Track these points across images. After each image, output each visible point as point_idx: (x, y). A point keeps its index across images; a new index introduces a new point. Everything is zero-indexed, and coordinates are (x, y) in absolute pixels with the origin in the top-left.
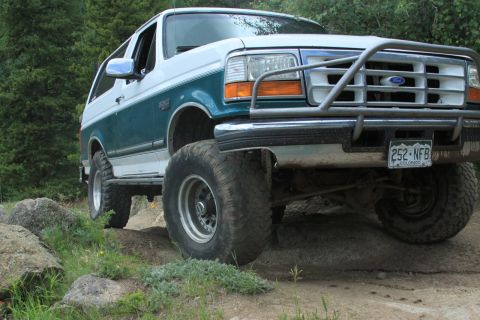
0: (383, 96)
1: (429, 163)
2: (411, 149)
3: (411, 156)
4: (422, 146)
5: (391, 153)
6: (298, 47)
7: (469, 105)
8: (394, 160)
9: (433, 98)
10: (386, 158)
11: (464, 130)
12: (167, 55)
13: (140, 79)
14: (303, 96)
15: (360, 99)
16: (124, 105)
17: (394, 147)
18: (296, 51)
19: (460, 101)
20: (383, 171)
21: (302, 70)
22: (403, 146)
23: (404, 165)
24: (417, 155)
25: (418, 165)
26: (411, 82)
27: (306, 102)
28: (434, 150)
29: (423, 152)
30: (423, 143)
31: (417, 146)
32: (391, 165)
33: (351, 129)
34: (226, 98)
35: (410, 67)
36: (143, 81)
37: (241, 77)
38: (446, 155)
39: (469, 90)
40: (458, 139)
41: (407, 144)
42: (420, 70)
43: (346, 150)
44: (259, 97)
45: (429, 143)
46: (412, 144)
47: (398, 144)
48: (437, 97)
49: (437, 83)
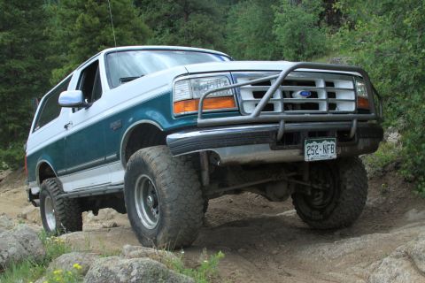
0: (294, 106)
1: (335, 156)
2: (321, 145)
3: (321, 151)
4: (328, 143)
5: (306, 149)
6: (230, 71)
7: (359, 110)
8: (308, 155)
9: (332, 106)
10: (303, 154)
11: (358, 129)
12: (112, 86)
13: (87, 107)
14: (236, 108)
15: (279, 109)
16: (72, 130)
17: (308, 144)
18: (228, 74)
19: (352, 108)
20: (302, 162)
21: (234, 88)
22: (315, 143)
23: (316, 158)
24: (325, 150)
25: (327, 158)
27: (239, 112)
28: (338, 146)
29: (330, 147)
30: (330, 141)
31: (325, 143)
32: (307, 159)
33: (276, 132)
34: (175, 113)
35: (313, 83)
37: (187, 96)
38: (346, 149)
39: (358, 99)
40: (354, 137)
41: (318, 142)
42: (321, 84)
43: (272, 148)
44: (204, 111)
45: (333, 140)
46: (321, 142)
47: (311, 142)
48: (335, 105)
49: (334, 94)
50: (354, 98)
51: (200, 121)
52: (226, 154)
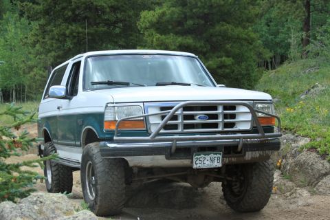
1: (220, 165)
2: (208, 157)
3: (208, 161)
4: (215, 156)
5: (194, 160)
6: (143, 102)
8: (197, 164)
10: (192, 162)
12: (84, 89)
13: (70, 99)
14: (145, 129)
15: (180, 129)
16: (62, 112)
17: (197, 157)
18: (141, 104)
19: (248, 126)
20: (191, 168)
21: (145, 117)
22: (203, 156)
23: (202, 166)
24: (212, 160)
25: (212, 166)
27: (147, 133)
28: (223, 157)
29: (216, 159)
30: (216, 154)
31: (212, 155)
32: (195, 166)
33: (170, 148)
34: (105, 129)
35: (214, 107)
36: (72, 101)
38: (233, 159)
40: (242, 149)
41: (205, 155)
42: (220, 110)
43: (167, 158)
44: (119, 129)
45: (220, 154)
46: (208, 155)
47: (200, 155)
48: (232, 125)
49: (233, 116)
50: (250, 119)
51: (115, 138)
52: (133, 161)
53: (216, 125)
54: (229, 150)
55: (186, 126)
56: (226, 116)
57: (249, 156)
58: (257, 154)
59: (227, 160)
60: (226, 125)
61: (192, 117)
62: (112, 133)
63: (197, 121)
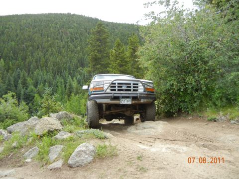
0: (122, 90)
1: (131, 103)
3: (126, 102)
6: (103, 81)
7: (144, 91)
14: (103, 90)
17: (122, 100)
19: (143, 91)
22: (124, 99)
23: (124, 103)
24: (128, 101)
25: (128, 104)
26: (130, 87)
30: (129, 99)
32: (121, 103)
33: (112, 96)
35: (130, 84)
38: (136, 102)
40: (139, 98)
42: (132, 84)
43: (111, 100)
44: (94, 91)
45: (131, 99)
46: (126, 99)
48: (137, 90)
49: (137, 87)
50: (143, 88)
52: (98, 101)
53: (130, 90)
54: (134, 98)
55: (118, 90)
56: (134, 87)
57: (142, 101)
58: (146, 100)
59: (134, 102)
60: (134, 90)
61: (121, 87)
62: (91, 92)
63: (123, 88)
